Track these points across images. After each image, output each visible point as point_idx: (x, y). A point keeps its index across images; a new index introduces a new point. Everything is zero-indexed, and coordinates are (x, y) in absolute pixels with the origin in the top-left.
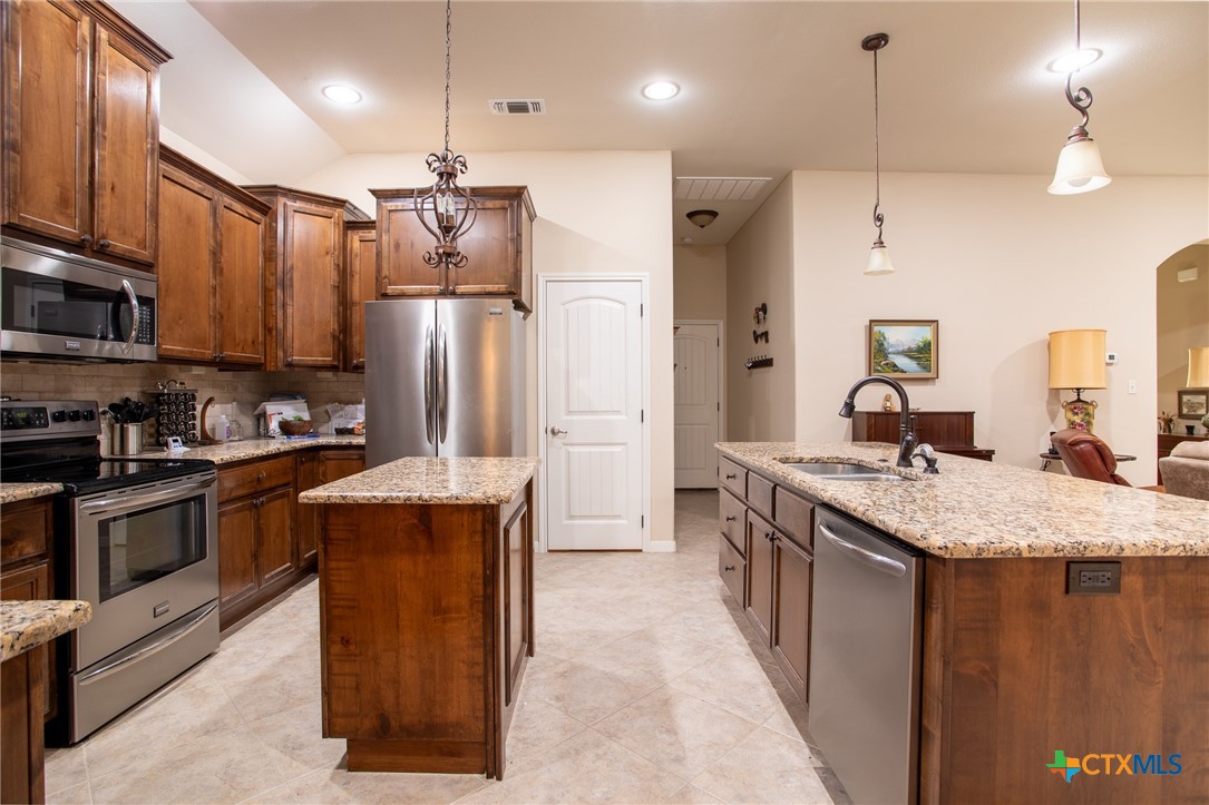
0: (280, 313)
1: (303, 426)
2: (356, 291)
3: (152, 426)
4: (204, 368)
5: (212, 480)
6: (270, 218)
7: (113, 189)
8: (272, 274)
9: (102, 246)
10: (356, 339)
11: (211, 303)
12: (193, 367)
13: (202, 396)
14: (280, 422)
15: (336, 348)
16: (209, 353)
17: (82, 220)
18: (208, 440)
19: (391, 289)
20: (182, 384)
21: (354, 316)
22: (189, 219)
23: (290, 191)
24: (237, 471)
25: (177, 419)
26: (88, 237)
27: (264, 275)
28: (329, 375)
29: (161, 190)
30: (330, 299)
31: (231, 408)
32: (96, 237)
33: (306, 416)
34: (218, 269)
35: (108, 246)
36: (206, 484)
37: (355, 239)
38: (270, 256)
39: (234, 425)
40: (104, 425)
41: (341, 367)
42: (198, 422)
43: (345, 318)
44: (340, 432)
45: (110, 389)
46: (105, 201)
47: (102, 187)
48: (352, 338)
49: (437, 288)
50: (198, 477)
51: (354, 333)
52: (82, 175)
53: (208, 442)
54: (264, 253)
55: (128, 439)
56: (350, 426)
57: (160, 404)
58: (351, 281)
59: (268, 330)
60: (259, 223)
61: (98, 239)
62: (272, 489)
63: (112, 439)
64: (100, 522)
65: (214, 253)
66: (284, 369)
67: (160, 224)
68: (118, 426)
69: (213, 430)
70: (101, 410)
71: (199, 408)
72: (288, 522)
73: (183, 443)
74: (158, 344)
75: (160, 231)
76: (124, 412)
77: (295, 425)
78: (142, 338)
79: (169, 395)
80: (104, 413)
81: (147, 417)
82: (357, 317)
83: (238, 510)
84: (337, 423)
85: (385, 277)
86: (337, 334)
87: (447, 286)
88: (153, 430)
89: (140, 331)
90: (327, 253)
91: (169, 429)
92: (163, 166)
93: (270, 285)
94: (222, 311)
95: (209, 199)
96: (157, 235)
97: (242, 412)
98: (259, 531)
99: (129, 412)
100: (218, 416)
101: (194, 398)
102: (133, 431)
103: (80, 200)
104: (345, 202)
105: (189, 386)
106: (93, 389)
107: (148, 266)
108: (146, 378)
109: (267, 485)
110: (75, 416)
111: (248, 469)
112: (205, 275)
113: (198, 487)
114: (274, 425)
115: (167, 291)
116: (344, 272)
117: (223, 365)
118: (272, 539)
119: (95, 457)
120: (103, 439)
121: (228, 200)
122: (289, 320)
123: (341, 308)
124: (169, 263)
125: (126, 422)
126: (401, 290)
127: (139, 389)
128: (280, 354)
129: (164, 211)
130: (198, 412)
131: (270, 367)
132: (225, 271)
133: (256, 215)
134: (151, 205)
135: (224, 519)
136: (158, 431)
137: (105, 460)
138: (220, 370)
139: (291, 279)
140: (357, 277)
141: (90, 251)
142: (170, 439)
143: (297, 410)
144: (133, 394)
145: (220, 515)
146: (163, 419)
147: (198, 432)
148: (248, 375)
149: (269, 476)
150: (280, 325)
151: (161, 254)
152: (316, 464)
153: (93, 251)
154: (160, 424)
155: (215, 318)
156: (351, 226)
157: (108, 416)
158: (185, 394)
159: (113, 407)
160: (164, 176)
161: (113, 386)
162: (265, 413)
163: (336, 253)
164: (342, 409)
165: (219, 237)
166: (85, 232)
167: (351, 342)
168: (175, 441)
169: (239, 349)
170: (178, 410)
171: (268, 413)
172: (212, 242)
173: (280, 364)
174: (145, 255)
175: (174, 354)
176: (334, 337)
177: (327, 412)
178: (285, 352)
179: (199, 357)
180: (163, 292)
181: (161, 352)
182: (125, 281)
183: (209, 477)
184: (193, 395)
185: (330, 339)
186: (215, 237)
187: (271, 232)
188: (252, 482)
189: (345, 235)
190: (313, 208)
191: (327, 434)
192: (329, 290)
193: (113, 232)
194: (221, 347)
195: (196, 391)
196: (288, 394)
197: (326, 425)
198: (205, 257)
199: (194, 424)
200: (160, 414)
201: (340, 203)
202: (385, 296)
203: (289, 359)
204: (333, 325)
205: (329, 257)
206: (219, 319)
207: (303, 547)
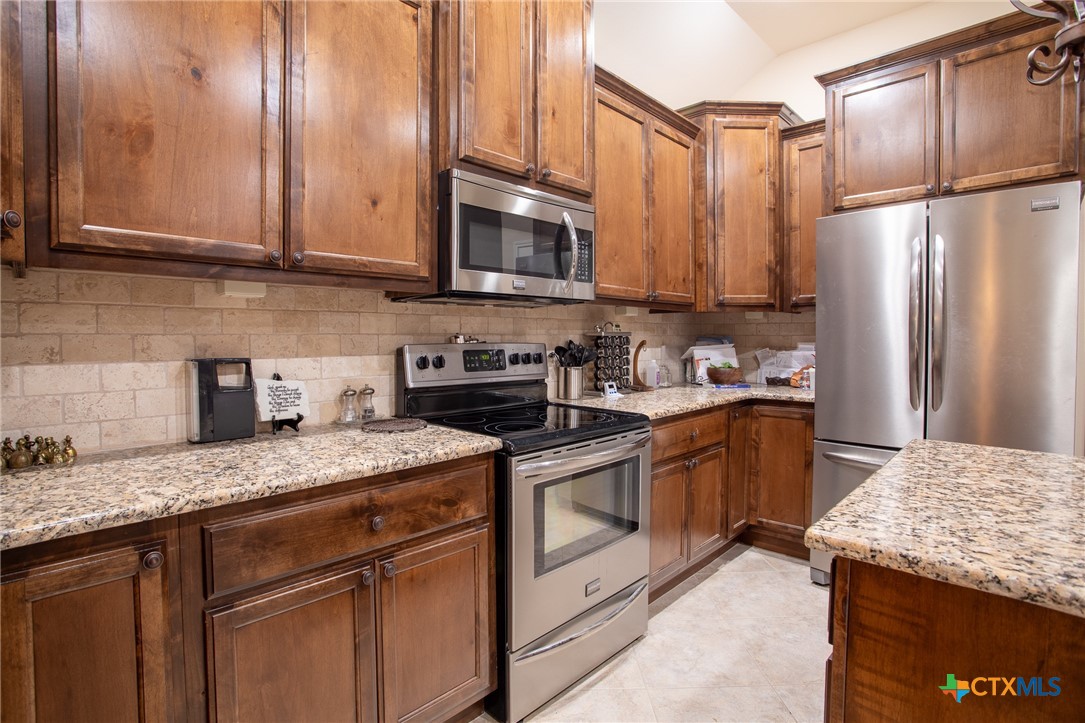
0: (710, 246)
1: (734, 374)
2: (795, 213)
3: (591, 370)
4: (636, 309)
5: (646, 440)
6: (699, 141)
7: (553, 114)
8: (702, 203)
9: (544, 175)
10: (796, 271)
11: (645, 238)
12: (628, 308)
13: (635, 340)
14: (709, 369)
15: (772, 283)
16: (642, 293)
17: (526, 149)
18: (639, 387)
19: (848, 200)
20: (617, 326)
21: (793, 244)
22: (623, 146)
23: (719, 104)
24: (671, 427)
25: (613, 364)
26: (532, 166)
27: (694, 205)
28: (758, 315)
29: (597, 115)
30: (766, 224)
31: (660, 351)
32: (539, 166)
33: (735, 363)
34: (650, 200)
35: (549, 175)
36: (640, 444)
37: (793, 148)
38: (699, 183)
39: (664, 371)
40: (551, 368)
41: (777, 305)
42: (631, 367)
43: (782, 247)
44: (773, 382)
45: (556, 332)
46: (546, 126)
47: (544, 113)
48: (790, 270)
49: (921, 189)
50: (633, 436)
51: (793, 264)
52: (526, 102)
53: (640, 388)
54: (694, 180)
55: (570, 383)
56: (783, 376)
57: (598, 347)
58: (790, 201)
59: (698, 266)
60: (688, 148)
61: (541, 170)
62: (704, 449)
63: (558, 382)
64: (536, 487)
65: (647, 182)
66: (715, 309)
67: (597, 152)
68: (562, 369)
69: (644, 374)
70: (548, 353)
71: (632, 351)
72: (719, 487)
73: (618, 388)
74: (596, 282)
75: (596, 159)
76: (569, 356)
77: (725, 373)
78: (580, 275)
79: (606, 337)
80: (552, 356)
81: (586, 361)
82: (796, 244)
83: (671, 472)
84: (767, 371)
85: (839, 186)
86: (773, 265)
87: (939, 181)
88: (592, 374)
89: (580, 266)
90: (761, 171)
91: (605, 374)
92: (598, 89)
93: (699, 216)
94: (655, 246)
95: (641, 123)
96: (594, 163)
97: (671, 357)
98: (690, 497)
99: (571, 355)
100: (649, 360)
101: (628, 342)
102: (575, 374)
103: (523, 126)
104: (780, 106)
105: (624, 328)
106: (543, 331)
107: (585, 196)
108: (586, 320)
109: (700, 444)
110: (527, 359)
111: (681, 424)
112: (638, 208)
113: (633, 449)
114: (702, 372)
115: (603, 225)
116: (781, 192)
117: (656, 306)
118: (702, 507)
119: (542, 401)
120: (550, 382)
121: (658, 124)
122: (721, 253)
123: (778, 234)
124: (605, 193)
125: (569, 365)
126: (864, 198)
127: (581, 332)
128: (711, 292)
129: (601, 138)
130: (631, 357)
131: (701, 307)
132: (657, 201)
133: (685, 138)
134: (588, 129)
135: (656, 482)
136: (596, 375)
137: (551, 404)
138: (651, 312)
139: (722, 206)
140: (796, 196)
141: (535, 184)
142: (607, 385)
143: (724, 355)
144: (576, 337)
145: (654, 477)
146: (601, 363)
147: (631, 378)
148: (676, 318)
149: (702, 434)
150: (711, 259)
151: (597, 184)
152: (748, 420)
153: (537, 182)
154: (598, 368)
155: (648, 253)
156: (790, 133)
157: (555, 359)
158: (620, 337)
159: (559, 350)
160: (600, 101)
161: (559, 329)
162: (692, 358)
163: (772, 169)
164: (774, 356)
165: (651, 164)
166: (529, 162)
167: (789, 275)
168: (611, 386)
169: (671, 287)
170: (613, 353)
171: (696, 358)
172: (644, 170)
173: (711, 304)
174: (582, 184)
175: (611, 293)
176: (770, 270)
177: (756, 358)
178: (716, 290)
179: (633, 296)
180: (600, 226)
181: (599, 292)
182: (565, 214)
183: (643, 436)
184: (627, 338)
185: (765, 274)
186: (647, 164)
187: (699, 159)
188: (685, 440)
189: (781, 147)
190: (744, 120)
191: (756, 384)
192: (765, 214)
193: (554, 161)
194: (653, 285)
195: (630, 333)
196: (716, 338)
197: (754, 373)
198: (638, 186)
199: (627, 369)
200: (598, 358)
201: (774, 108)
202: (839, 210)
203: (721, 298)
204: (769, 256)
205: (762, 176)
206: (652, 254)
207: (732, 513)
